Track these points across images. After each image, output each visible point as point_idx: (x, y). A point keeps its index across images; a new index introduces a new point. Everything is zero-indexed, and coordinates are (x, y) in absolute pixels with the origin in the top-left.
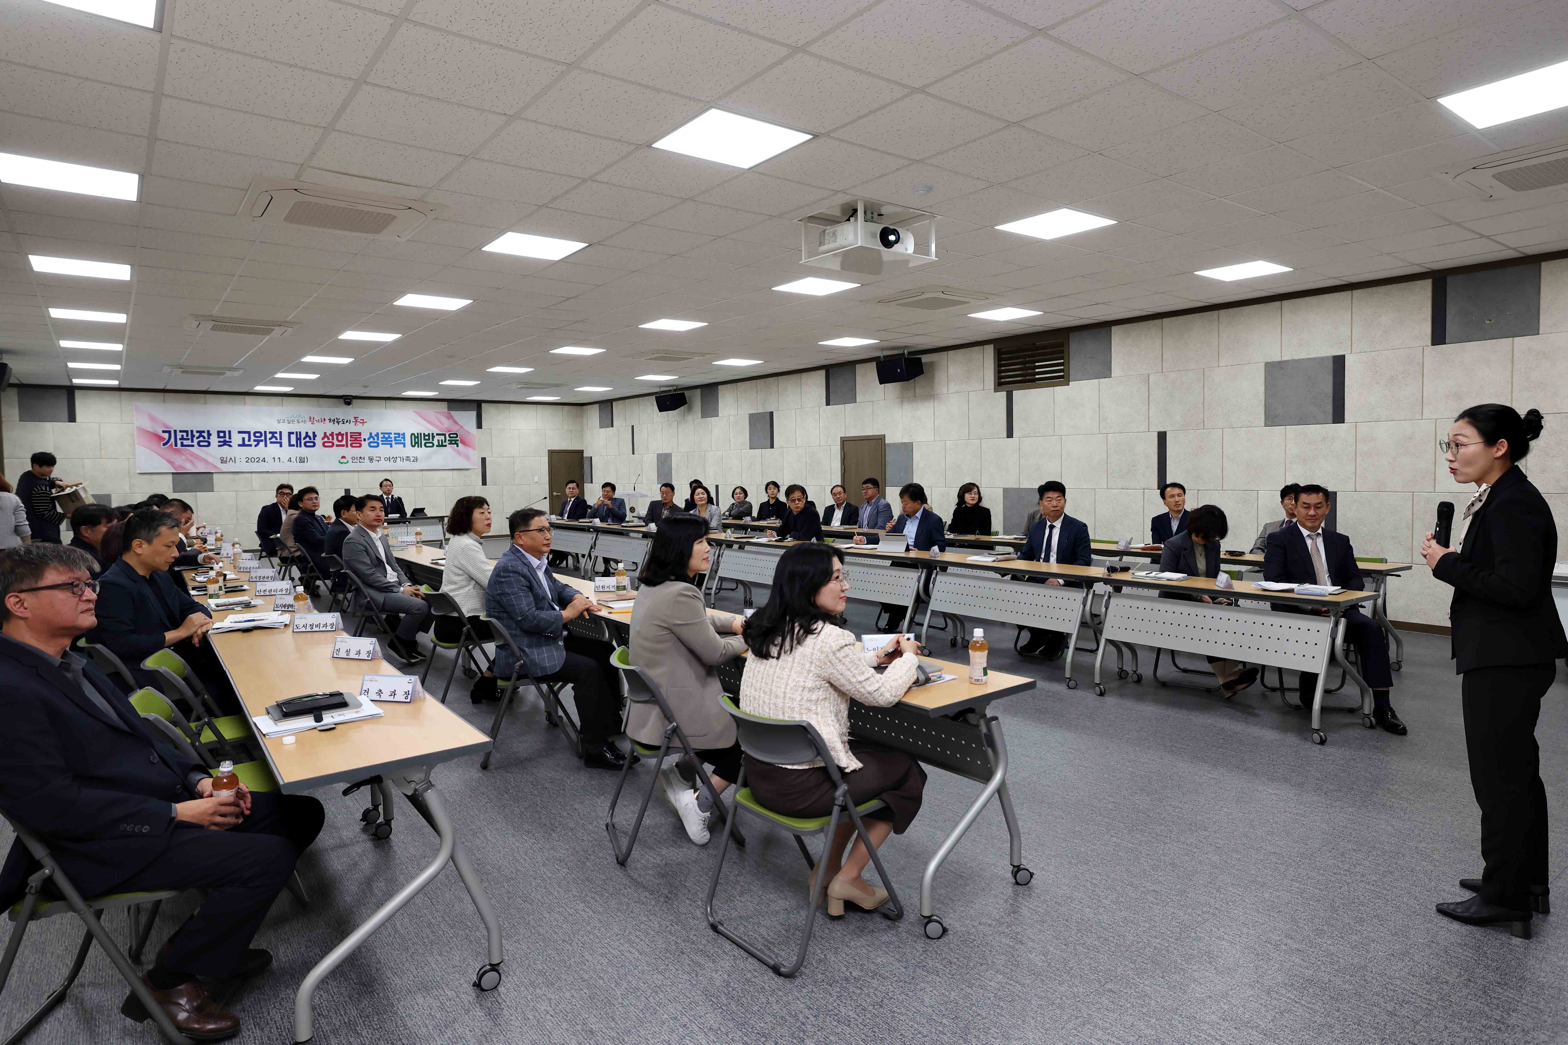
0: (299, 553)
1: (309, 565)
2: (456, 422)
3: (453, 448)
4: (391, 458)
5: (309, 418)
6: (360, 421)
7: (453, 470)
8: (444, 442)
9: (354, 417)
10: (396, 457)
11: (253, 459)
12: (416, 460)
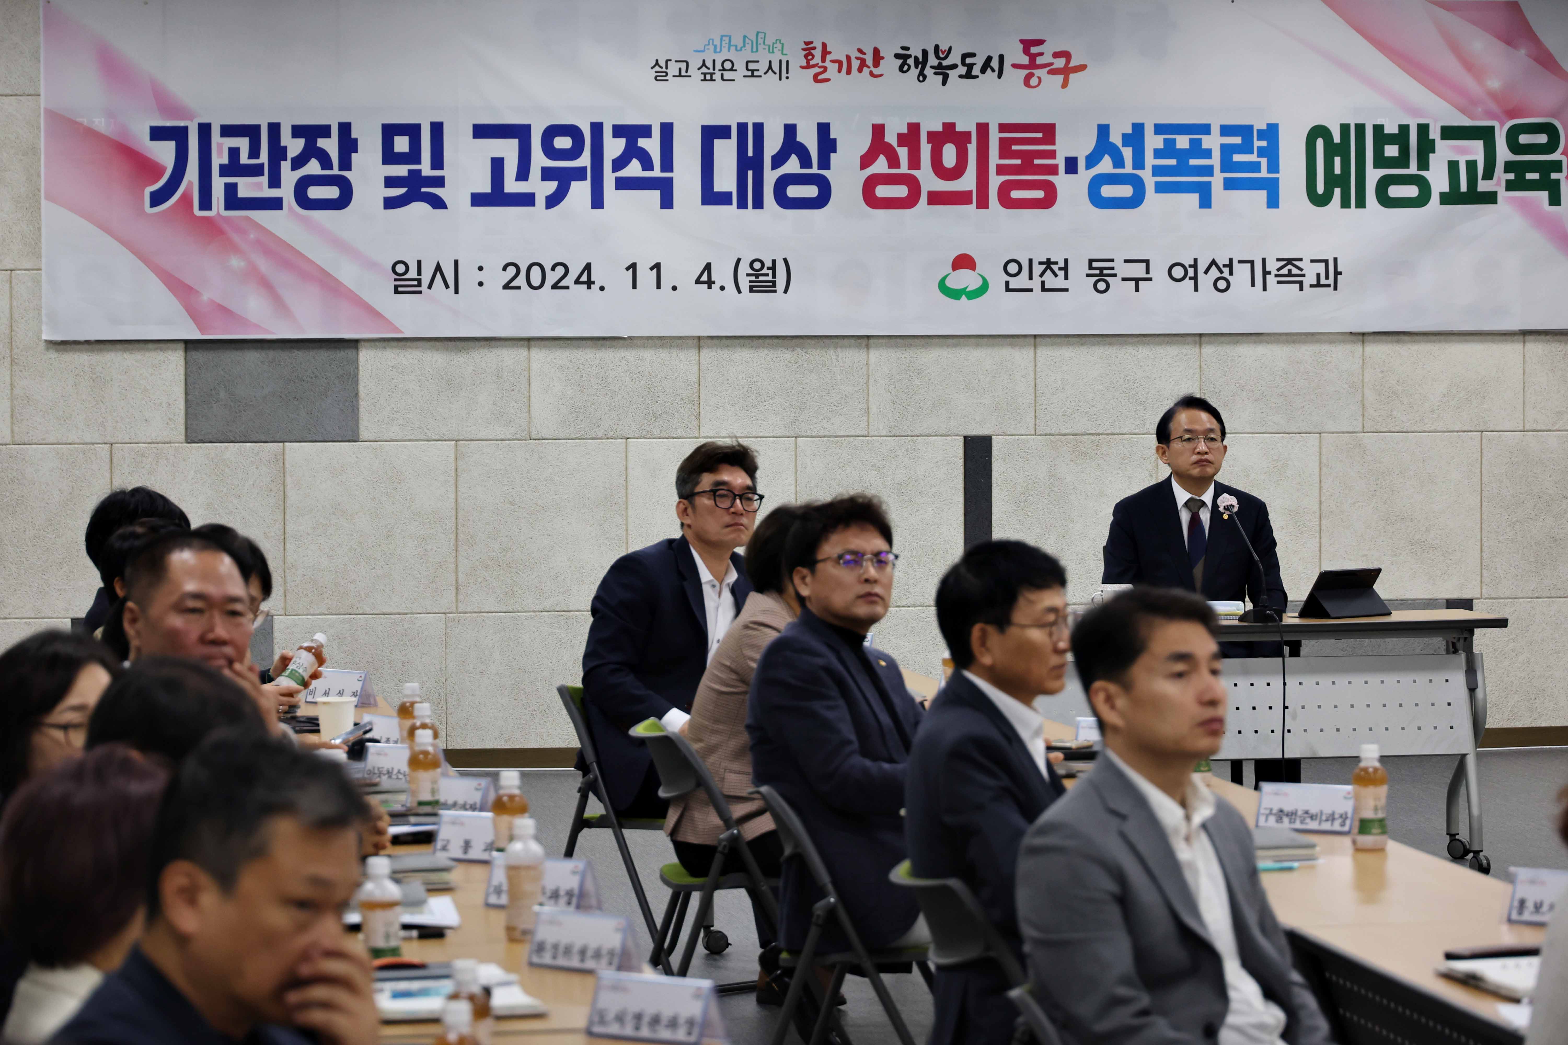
0: (765, 824)
1: (819, 907)
2: (1546, 60)
3: (1525, 208)
4: (1201, 268)
5: (804, 50)
6: (1051, 60)
7: (1527, 338)
8: (1483, 179)
9: (1022, 41)
10: (1231, 260)
11: (536, 273)
12: (1331, 281)
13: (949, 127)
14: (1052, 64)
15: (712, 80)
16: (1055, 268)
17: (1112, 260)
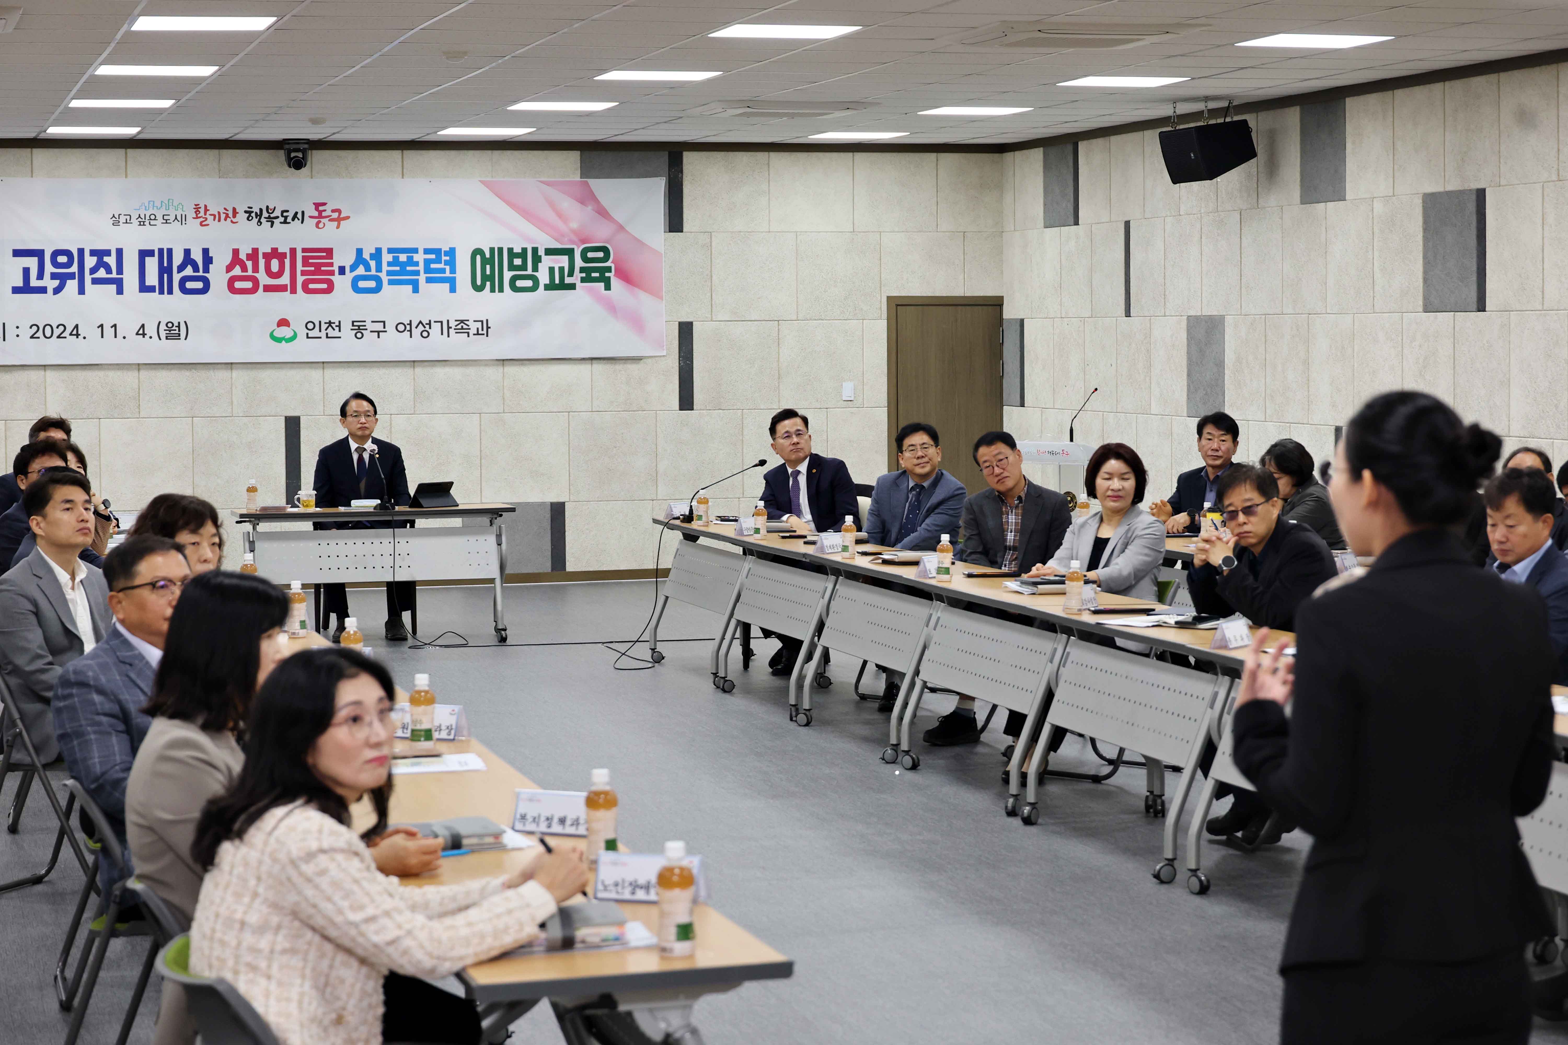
2: (603, 213)
3: (590, 291)
4: (414, 325)
5: (195, 208)
6: (331, 214)
7: (594, 361)
8: (568, 276)
9: (314, 204)
10: (430, 321)
11: (48, 329)
12: (485, 332)
13: (275, 250)
14: (331, 216)
15: (144, 225)
16: (333, 325)
17: (365, 321)
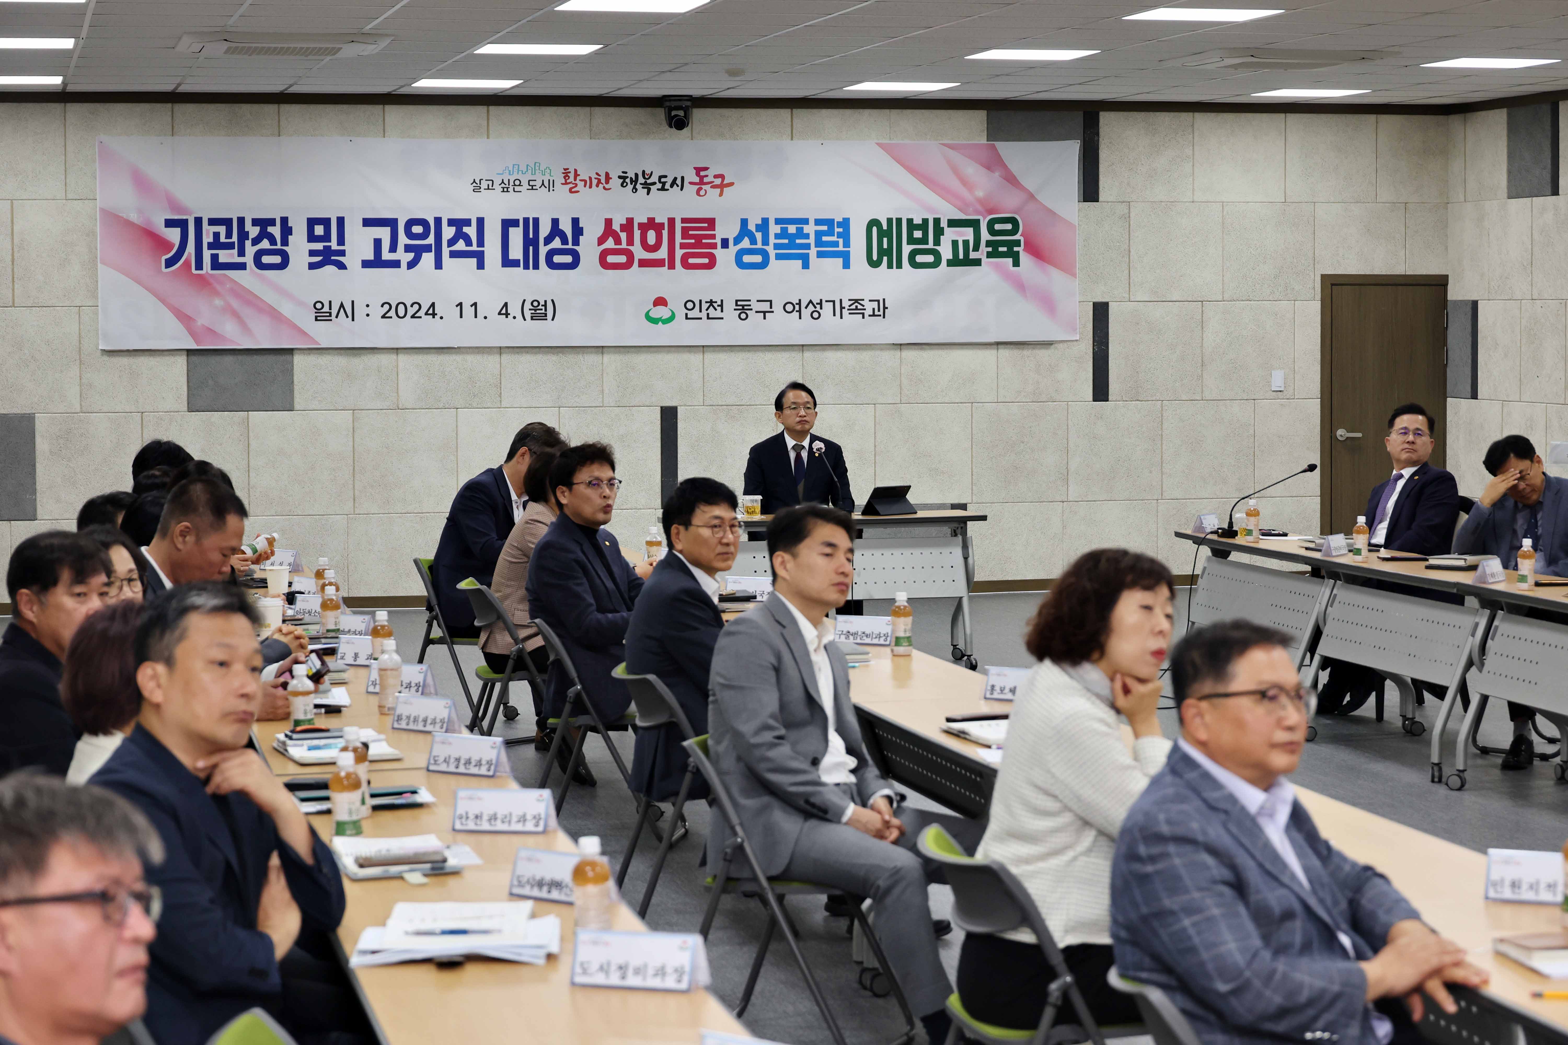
0: (538, 642)
1: (571, 692)
2: (1011, 180)
3: (998, 268)
4: (803, 305)
5: (563, 173)
6: (713, 179)
7: (999, 346)
8: (973, 251)
9: (695, 168)
10: (821, 300)
11: (401, 309)
12: (881, 313)
13: (651, 220)
14: (713, 182)
15: (507, 191)
16: (715, 305)
17: (750, 301)
